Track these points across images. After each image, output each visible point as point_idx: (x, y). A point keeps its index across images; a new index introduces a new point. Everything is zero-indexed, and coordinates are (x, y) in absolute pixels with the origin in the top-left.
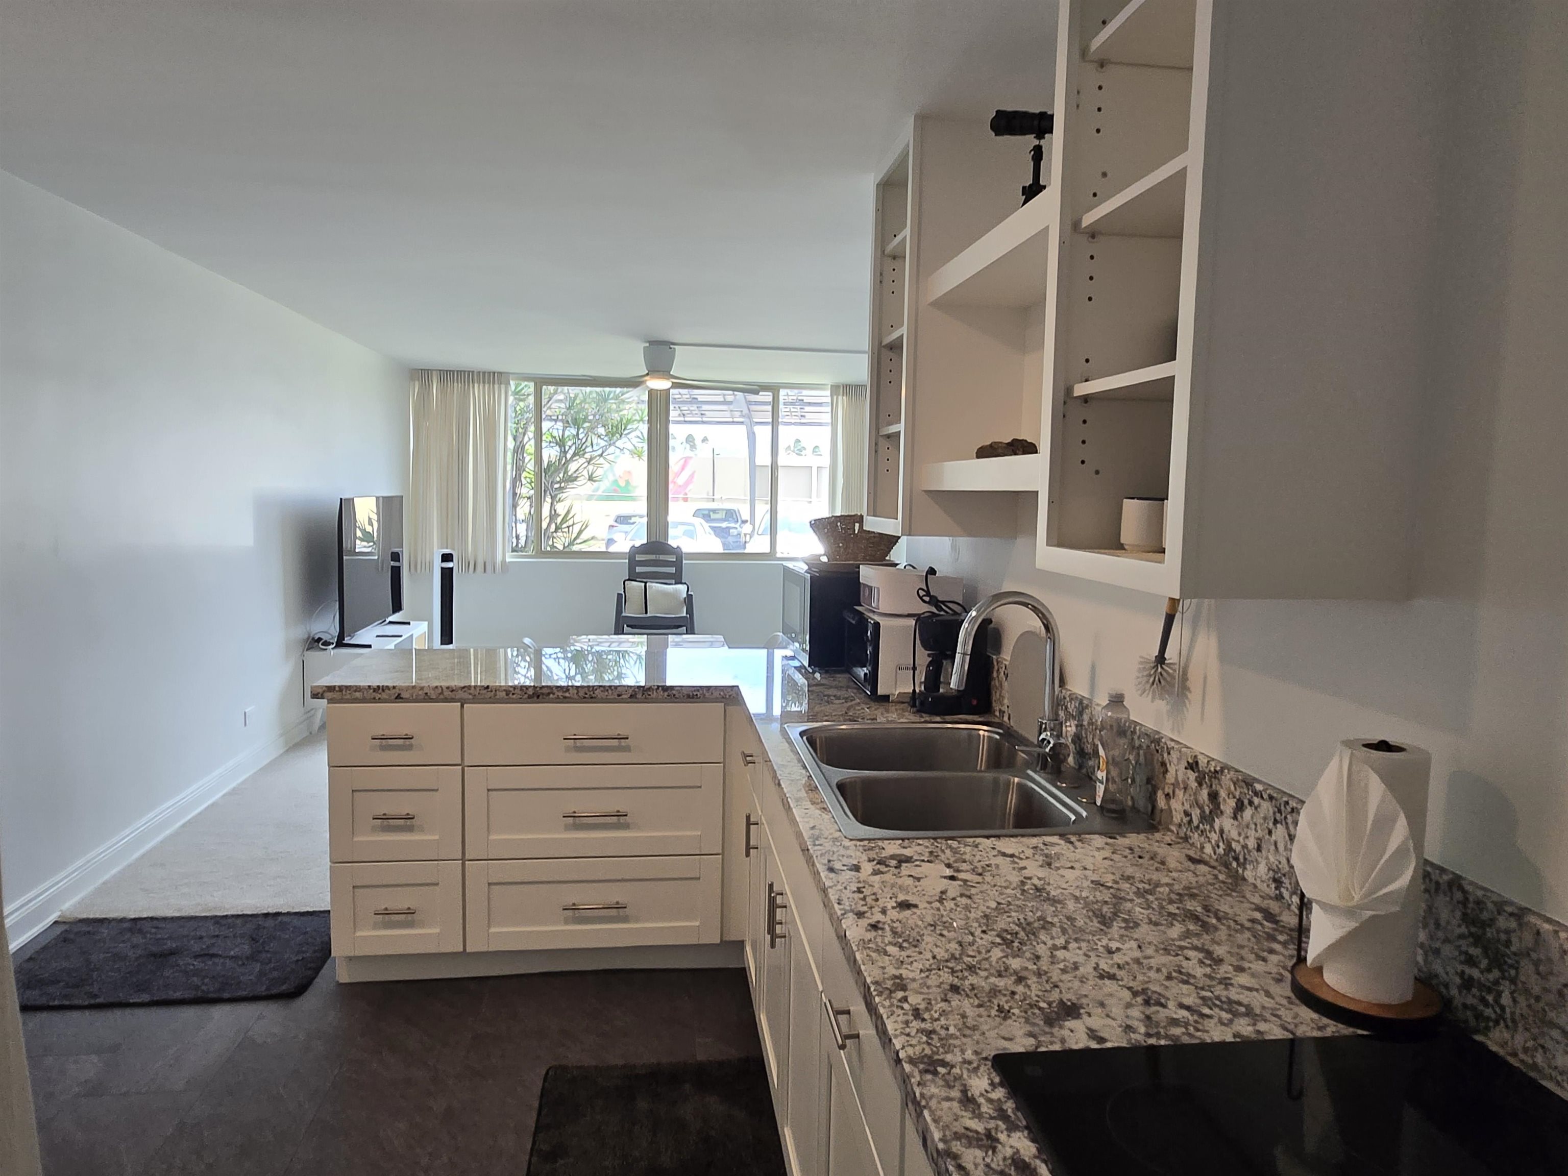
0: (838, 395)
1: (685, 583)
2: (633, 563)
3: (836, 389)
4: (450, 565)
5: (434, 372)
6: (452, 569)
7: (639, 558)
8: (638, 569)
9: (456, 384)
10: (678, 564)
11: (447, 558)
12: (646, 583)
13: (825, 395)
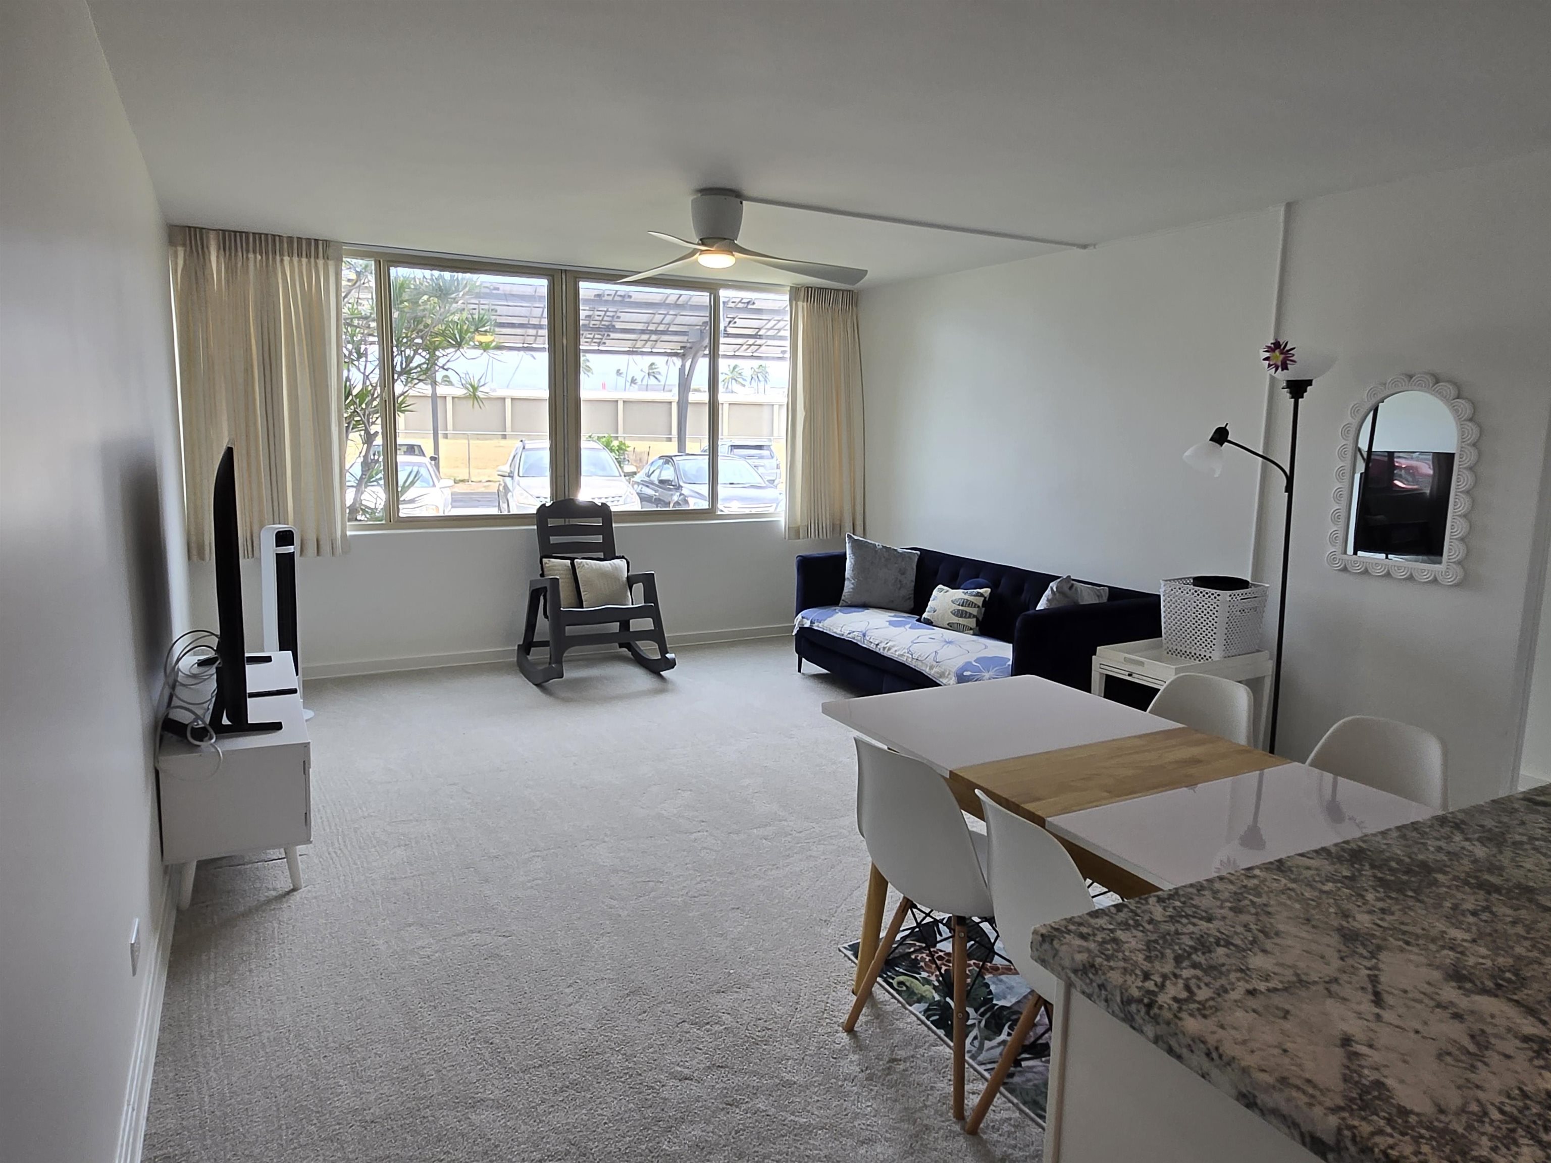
0: (797, 300)
1: (623, 557)
2: (544, 532)
3: (796, 293)
4: (291, 549)
5: (212, 235)
6: (292, 555)
7: (551, 523)
8: (554, 540)
9: (251, 255)
10: (606, 530)
11: (284, 538)
12: (572, 559)
13: (781, 300)
